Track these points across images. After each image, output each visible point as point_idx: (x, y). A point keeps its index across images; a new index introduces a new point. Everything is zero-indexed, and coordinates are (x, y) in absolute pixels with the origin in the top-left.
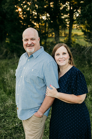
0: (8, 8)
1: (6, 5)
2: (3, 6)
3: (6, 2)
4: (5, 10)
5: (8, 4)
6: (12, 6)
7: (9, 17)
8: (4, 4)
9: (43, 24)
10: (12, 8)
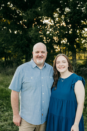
0: (33, 35)
1: (32, 32)
2: (29, 33)
3: (32, 30)
4: (31, 36)
5: (33, 32)
6: (36, 32)
7: (34, 41)
8: (30, 31)
9: (64, 48)
10: (36, 34)
